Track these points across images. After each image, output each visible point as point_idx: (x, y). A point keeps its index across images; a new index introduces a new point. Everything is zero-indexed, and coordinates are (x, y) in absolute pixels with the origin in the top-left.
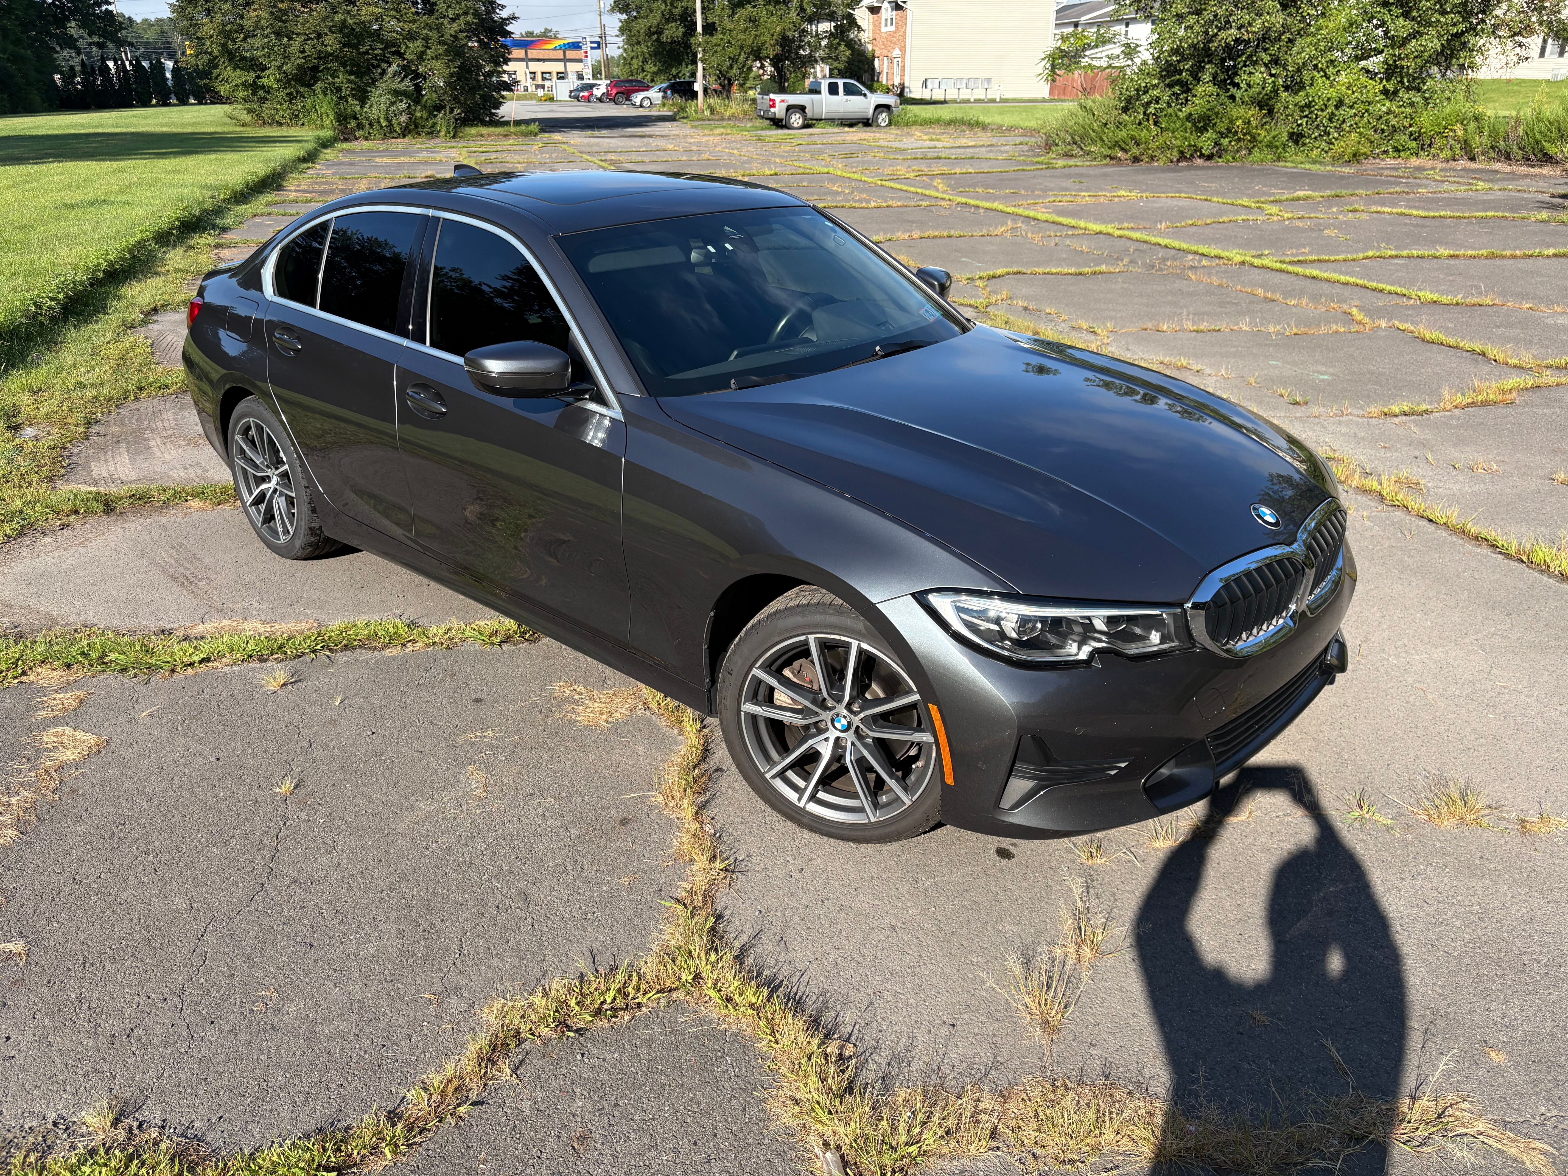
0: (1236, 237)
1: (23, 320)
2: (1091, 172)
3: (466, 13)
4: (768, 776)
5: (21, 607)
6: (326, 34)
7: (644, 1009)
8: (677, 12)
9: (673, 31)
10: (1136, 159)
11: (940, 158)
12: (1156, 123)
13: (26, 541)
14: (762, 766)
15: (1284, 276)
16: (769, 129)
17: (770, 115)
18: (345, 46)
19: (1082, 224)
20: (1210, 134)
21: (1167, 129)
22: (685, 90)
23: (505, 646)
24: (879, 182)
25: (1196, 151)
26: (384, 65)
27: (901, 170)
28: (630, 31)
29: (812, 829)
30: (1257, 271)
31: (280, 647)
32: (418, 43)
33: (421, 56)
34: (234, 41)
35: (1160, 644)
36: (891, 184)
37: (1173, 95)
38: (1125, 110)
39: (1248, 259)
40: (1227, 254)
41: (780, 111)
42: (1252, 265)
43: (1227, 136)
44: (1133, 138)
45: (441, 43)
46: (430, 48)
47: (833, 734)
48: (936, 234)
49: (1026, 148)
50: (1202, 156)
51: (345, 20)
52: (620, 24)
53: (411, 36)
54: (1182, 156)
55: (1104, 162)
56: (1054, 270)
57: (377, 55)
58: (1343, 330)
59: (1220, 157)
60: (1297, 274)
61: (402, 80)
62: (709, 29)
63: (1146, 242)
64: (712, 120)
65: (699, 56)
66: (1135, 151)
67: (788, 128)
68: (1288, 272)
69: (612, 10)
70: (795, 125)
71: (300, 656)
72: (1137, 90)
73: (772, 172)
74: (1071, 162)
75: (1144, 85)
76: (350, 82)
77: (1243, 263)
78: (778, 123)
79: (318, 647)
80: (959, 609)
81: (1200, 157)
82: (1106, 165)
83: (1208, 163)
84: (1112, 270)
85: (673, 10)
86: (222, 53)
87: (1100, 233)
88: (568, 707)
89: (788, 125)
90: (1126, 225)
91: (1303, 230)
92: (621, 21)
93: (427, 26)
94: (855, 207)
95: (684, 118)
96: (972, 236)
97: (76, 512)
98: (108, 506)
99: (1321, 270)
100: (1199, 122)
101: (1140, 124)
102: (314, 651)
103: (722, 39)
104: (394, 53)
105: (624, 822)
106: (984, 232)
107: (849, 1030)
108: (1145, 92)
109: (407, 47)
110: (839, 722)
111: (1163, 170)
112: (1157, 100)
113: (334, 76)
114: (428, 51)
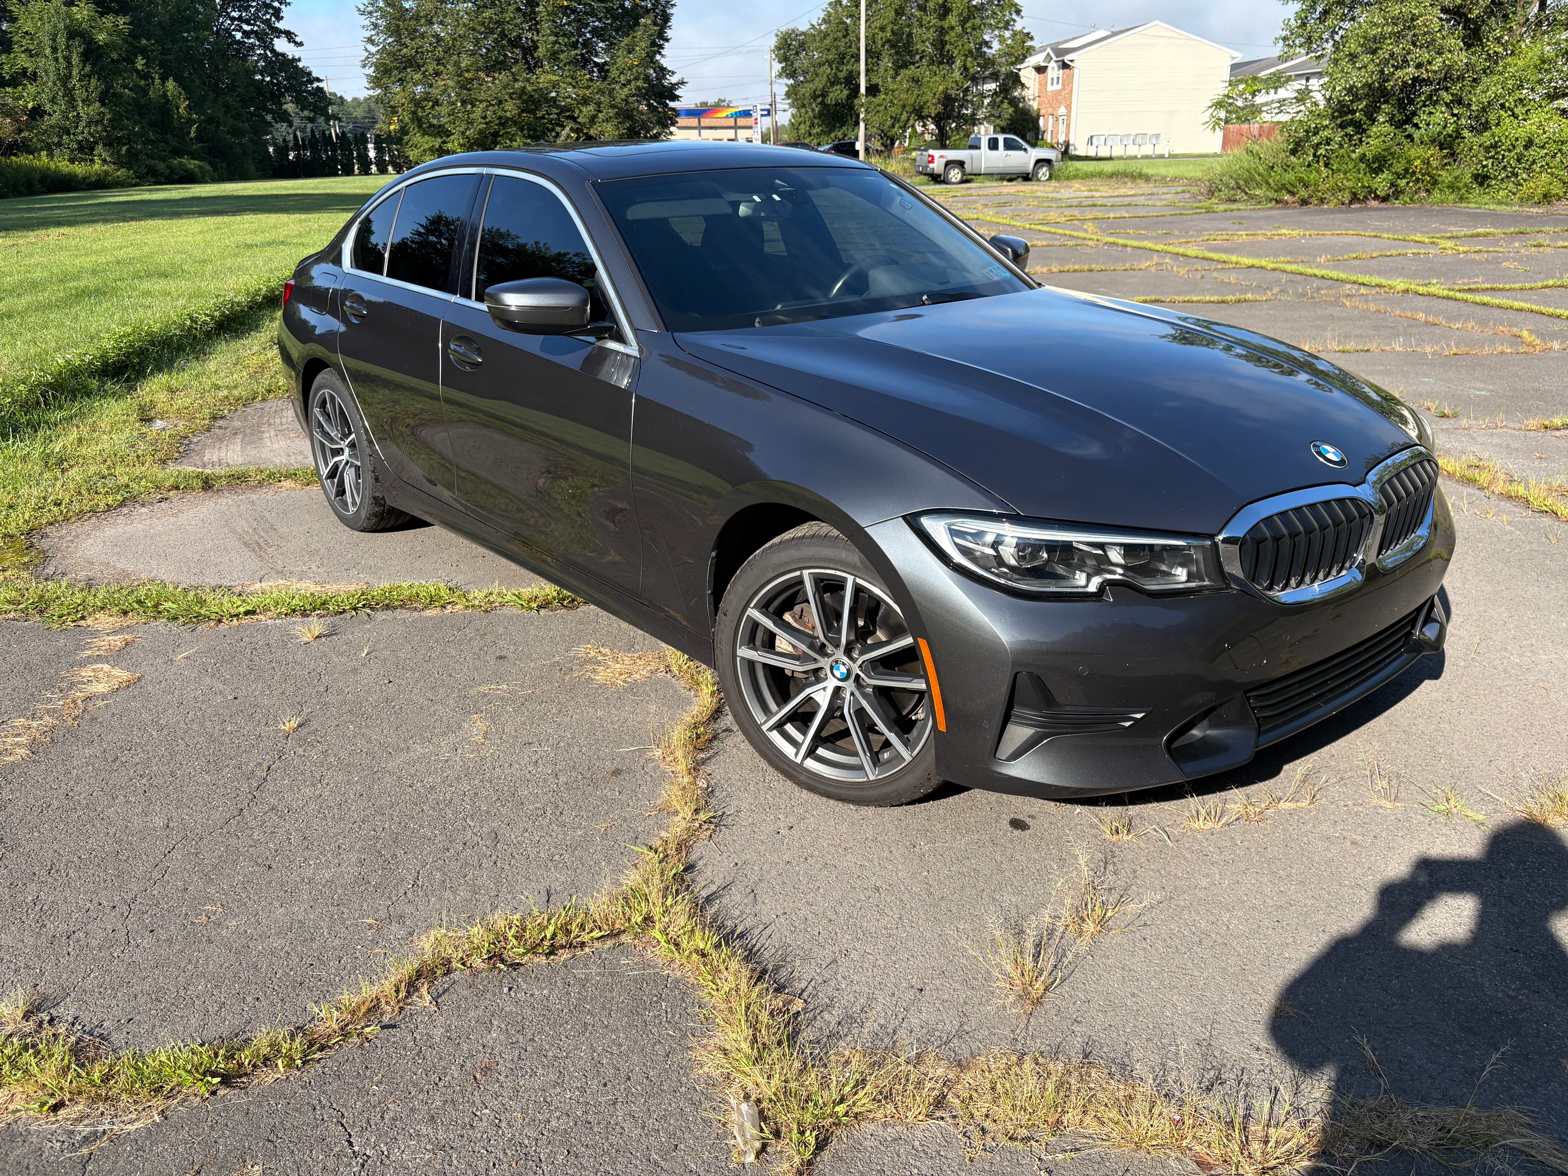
0: (1403, 268)
1: (178, 332)
2: (1253, 214)
3: (636, 79)
4: (764, 728)
5: (101, 564)
6: (507, 101)
7: (587, 950)
8: (841, 75)
9: (838, 94)
10: (1304, 202)
11: (1095, 206)
12: (1326, 165)
13: (125, 510)
14: (759, 716)
15: (1451, 303)
16: (927, 184)
17: (929, 171)
18: (523, 111)
19: (1234, 258)
20: (1386, 175)
21: (1339, 170)
22: (847, 149)
23: (543, 612)
24: (1028, 226)
25: (1370, 193)
26: (558, 129)
27: (1053, 216)
28: (796, 95)
29: (810, 787)
30: (1421, 298)
31: (324, 604)
32: (591, 107)
33: (593, 119)
34: (423, 108)
36: (1040, 227)
37: (1346, 135)
38: (1294, 152)
39: (1412, 287)
40: (1390, 282)
41: (938, 167)
42: (1417, 293)
43: (1404, 177)
44: (1301, 180)
45: (612, 107)
46: (601, 112)
47: (831, 683)
48: (1076, 267)
49: (1187, 195)
50: (1377, 197)
51: (525, 87)
52: (787, 89)
53: (585, 101)
54: (1355, 198)
55: (1269, 205)
56: (1195, 299)
57: (553, 119)
58: (1509, 350)
59: (1397, 199)
60: (1466, 301)
62: (873, 90)
63: (1301, 274)
65: (862, 116)
66: (1303, 193)
67: (947, 184)
68: (1456, 300)
69: (780, 76)
70: (954, 180)
71: (341, 613)
72: (1307, 131)
74: (1234, 206)
75: (1313, 125)
77: (1406, 291)
78: (937, 179)
79: (360, 605)
80: (953, 533)
81: (1374, 199)
82: (1271, 208)
83: (1383, 205)
84: (1258, 298)
85: (839, 74)
86: (412, 121)
87: (1253, 266)
88: (589, 667)
89: (946, 180)
90: (1282, 259)
91: (1480, 263)
92: (788, 85)
93: (601, 92)
96: (1114, 270)
97: (177, 488)
98: (207, 484)
99: (1493, 297)
100: (1374, 163)
101: (1309, 166)
102: (355, 609)
103: (884, 99)
104: (568, 118)
105: (617, 772)
106: (1127, 266)
107: (803, 986)
108: (1315, 134)
109: (581, 111)
110: (838, 669)
111: (1332, 212)
112: (1328, 141)
113: (511, 140)
114: (600, 115)
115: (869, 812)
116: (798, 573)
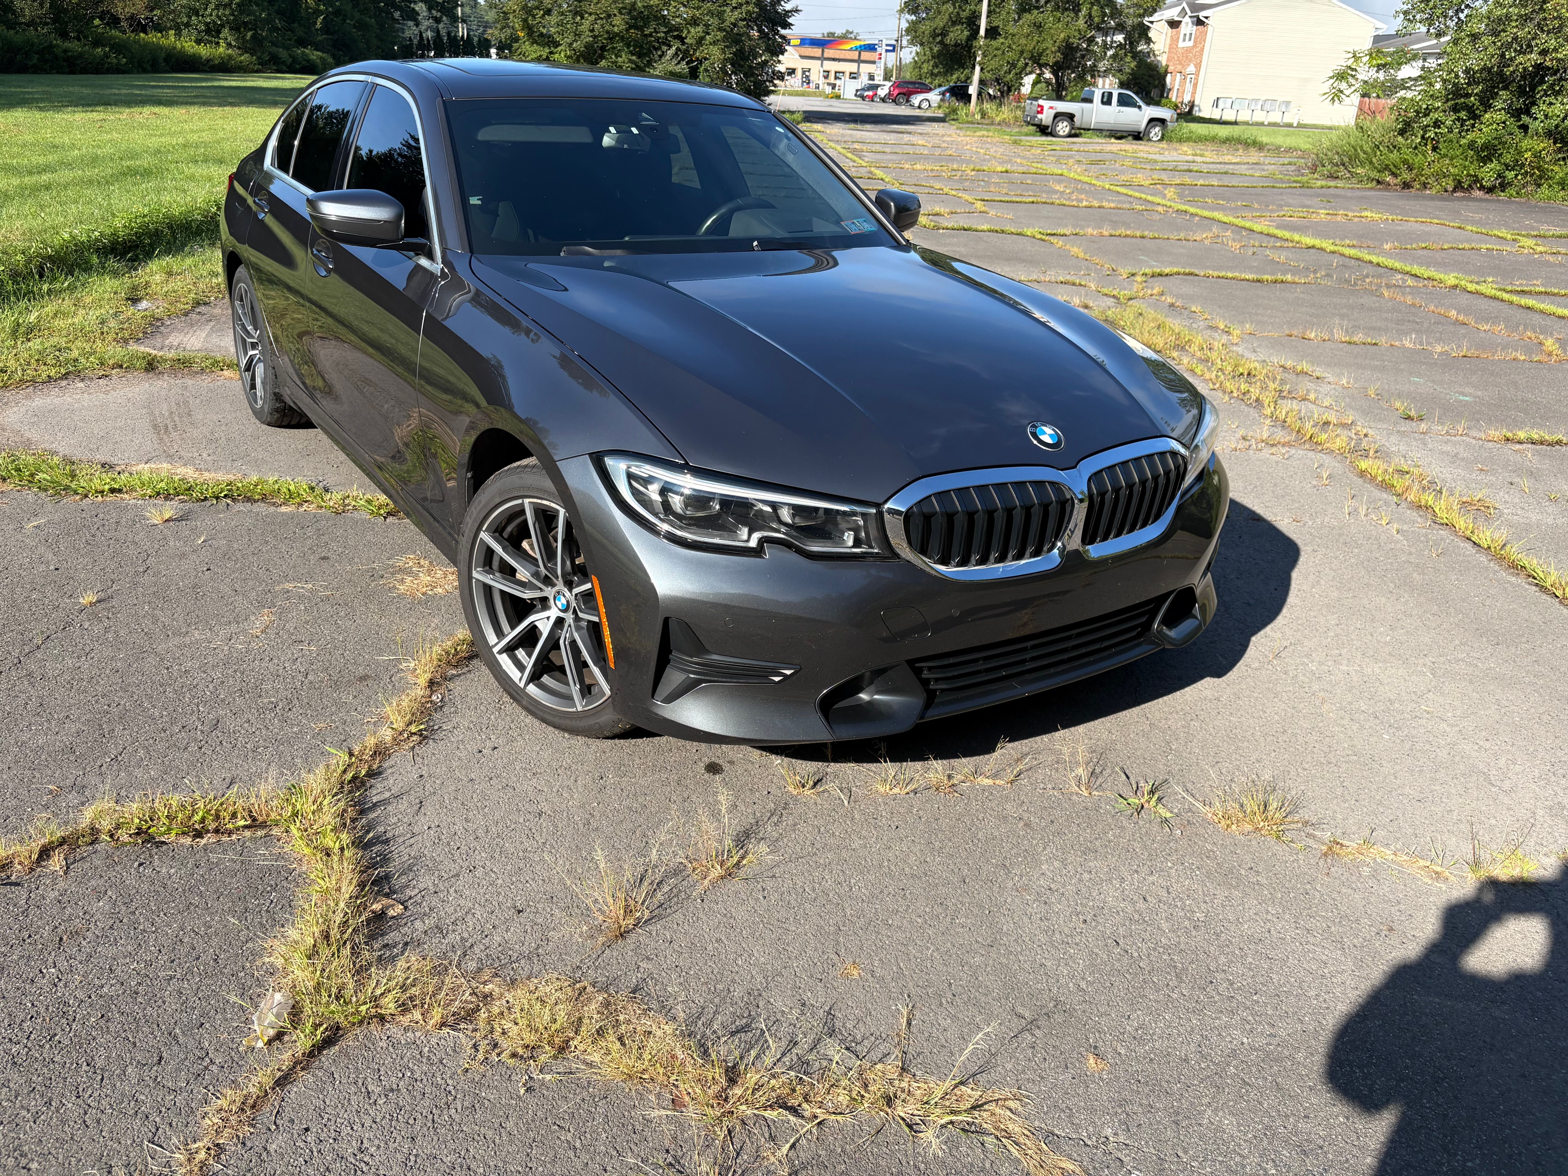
0: (1467, 263)
1: (199, 217)
2: (1349, 193)
4: (495, 650)
5: (12, 431)
6: (615, 15)
7: (234, 837)
8: (964, 15)
9: (958, 34)
10: (1406, 185)
11: (1190, 171)
12: (1434, 149)
13: (64, 383)
14: (492, 638)
15: (1495, 304)
16: (1034, 135)
17: (1036, 121)
18: (631, 27)
19: (1296, 237)
20: (1494, 165)
21: (1446, 156)
22: (960, 93)
23: (390, 519)
24: (1107, 186)
25: (1475, 182)
26: (664, 48)
27: (1140, 178)
28: (915, 32)
29: (530, 712)
30: (1468, 296)
31: (189, 489)
32: (700, 29)
33: (700, 41)
34: (534, 16)
35: (853, 547)
36: (1118, 189)
37: (1458, 119)
38: (1402, 132)
39: (1463, 283)
40: (1442, 276)
41: (1047, 118)
42: (1465, 290)
43: (1513, 169)
44: (1405, 162)
45: (720, 29)
46: (708, 34)
47: (554, 613)
48: (1128, 232)
49: (1293, 168)
50: (1482, 188)
52: (907, 25)
53: (694, 22)
54: (1458, 186)
55: (1370, 185)
56: (1230, 275)
57: (659, 38)
58: (1523, 357)
59: (1503, 191)
60: (1511, 303)
61: (679, 63)
62: (992, 33)
63: (1358, 259)
64: (982, 124)
65: (978, 59)
66: (1407, 176)
67: (1053, 136)
68: (1502, 300)
69: (902, 11)
70: (1061, 133)
71: (203, 501)
72: (1418, 112)
73: (1004, 169)
74: (1332, 183)
75: (1424, 106)
76: (631, 61)
77: (1455, 287)
78: (1044, 130)
79: (222, 495)
80: (630, 476)
81: (1480, 189)
82: (1371, 189)
83: (1487, 196)
84: (1296, 280)
85: (961, 13)
87: (1313, 247)
88: (399, 577)
89: (1053, 133)
90: (1347, 242)
91: (1553, 265)
92: (908, 21)
93: (710, 13)
94: (1064, 205)
95: (953, 120)
96: (1168, 239)
97: (121, 367)
98: (151, 366)
99: (1538, 301)
100: (1483, 151)
101: (1416, 148)
102: (217, 498)
103: (1002, 43)
104: (675, 37)
105: (363, 678)
106: (1182, 235)
107: (413, 894)
108: (1426, 115)
109: (689, 32)
110: (559, 600)
111: (1431, 198)
112: (1437, 124)
113: (617, 56)
114: (707, 37)
115: (579, 741)
116: (520, 501)
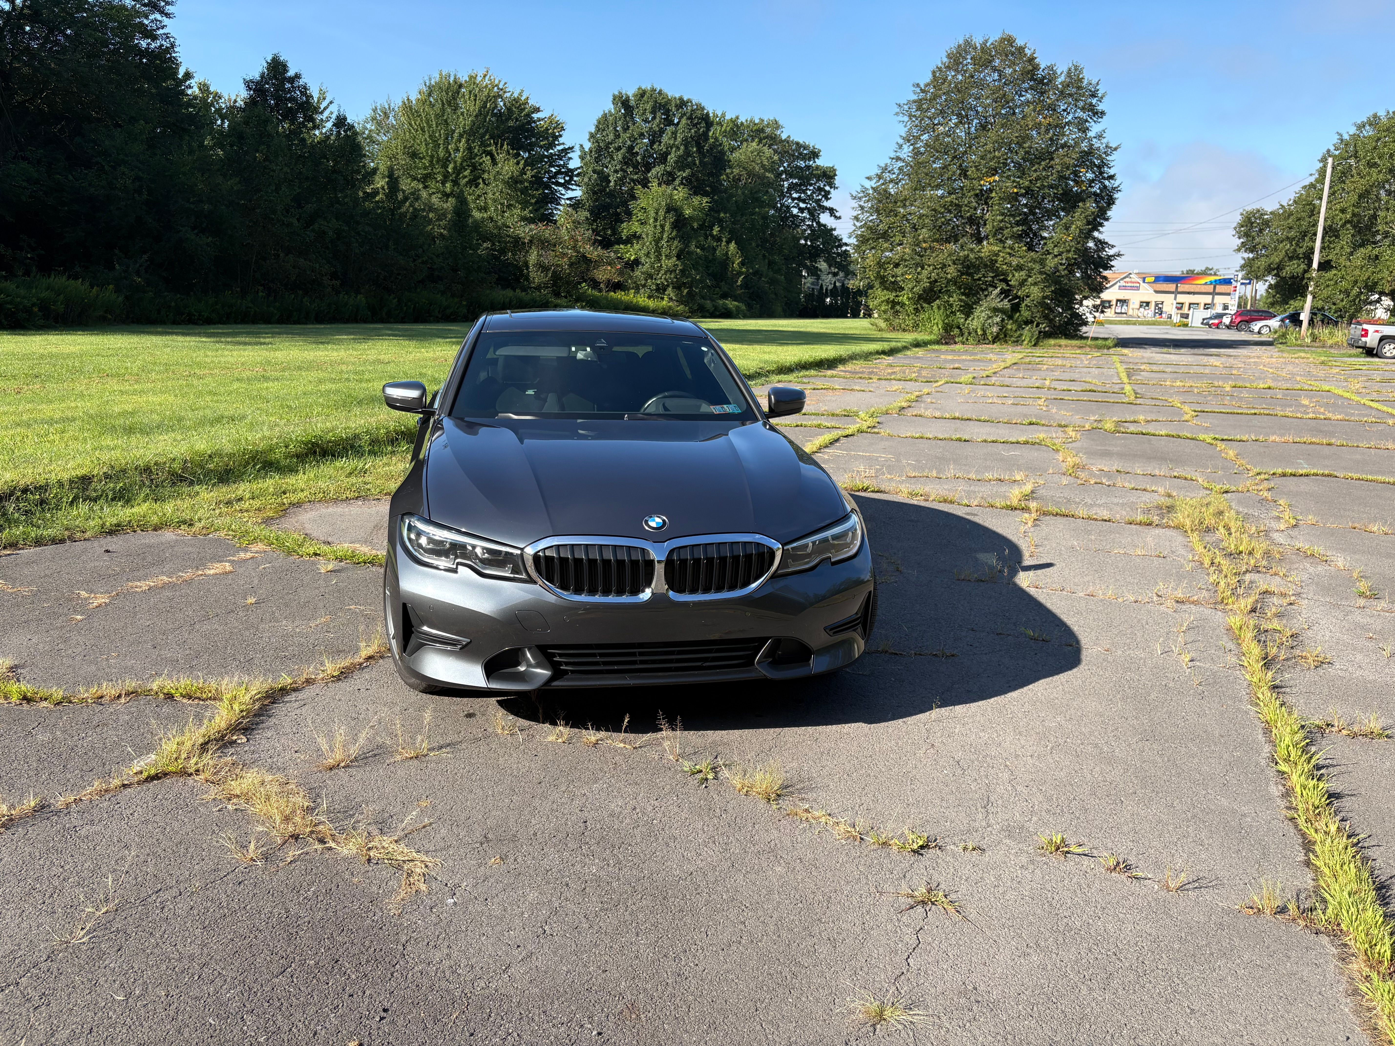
3: (1069, 251)
6: (949, 266)
8: (1301, 251)
9: (1293, 268)
13: (352, 501)
16: (1357, 356)
17: (1360, 343)
18: (962, 274)
22: (1295, 319)
24: (1364, 402)
26: (990, 289)
28: (1251, 267)
32: (1023, 273)
33: (1022, 283)
34: (885, 269)
41: (1372, 340)
45: (1041, 273)
46: (1030, 277)
48: (1314, 440)
51: (968, 255)
52: (1243, 262)
53: (1019, 268)
57: (987, 281)
61: (1002, 300)
62: (1325, 266)
64: (1312, 347)
65: (1310, 289)
67: (1380, 357)
69: (1239, 250)
70: (1388, 354)
76: (961, 300)
78: (1370, 352)
85: (1298, 249)
86: (876, 278)
89: (1379, 354)
92: (1244, 259)
93: (1034, 261)
95: (1281, 343)
103: (1335, 275)
104: (1001, 280)
107: (258, 737)
109: (1014, 276)
113: (949, 296)
114: (1030, 280)
